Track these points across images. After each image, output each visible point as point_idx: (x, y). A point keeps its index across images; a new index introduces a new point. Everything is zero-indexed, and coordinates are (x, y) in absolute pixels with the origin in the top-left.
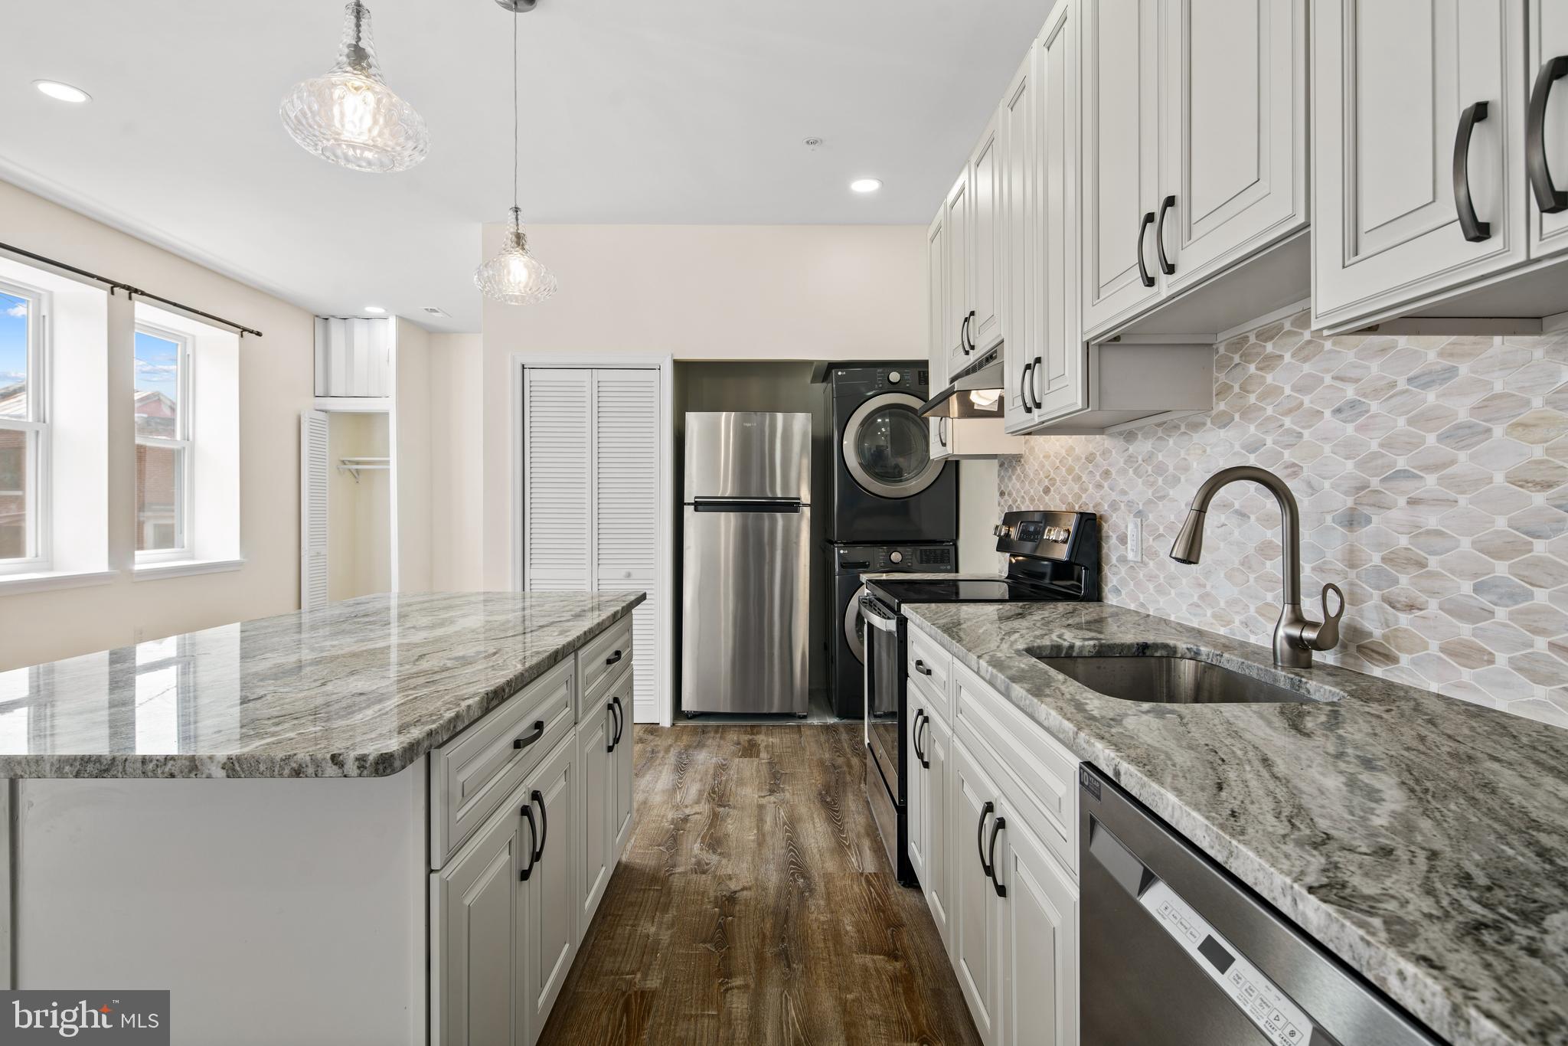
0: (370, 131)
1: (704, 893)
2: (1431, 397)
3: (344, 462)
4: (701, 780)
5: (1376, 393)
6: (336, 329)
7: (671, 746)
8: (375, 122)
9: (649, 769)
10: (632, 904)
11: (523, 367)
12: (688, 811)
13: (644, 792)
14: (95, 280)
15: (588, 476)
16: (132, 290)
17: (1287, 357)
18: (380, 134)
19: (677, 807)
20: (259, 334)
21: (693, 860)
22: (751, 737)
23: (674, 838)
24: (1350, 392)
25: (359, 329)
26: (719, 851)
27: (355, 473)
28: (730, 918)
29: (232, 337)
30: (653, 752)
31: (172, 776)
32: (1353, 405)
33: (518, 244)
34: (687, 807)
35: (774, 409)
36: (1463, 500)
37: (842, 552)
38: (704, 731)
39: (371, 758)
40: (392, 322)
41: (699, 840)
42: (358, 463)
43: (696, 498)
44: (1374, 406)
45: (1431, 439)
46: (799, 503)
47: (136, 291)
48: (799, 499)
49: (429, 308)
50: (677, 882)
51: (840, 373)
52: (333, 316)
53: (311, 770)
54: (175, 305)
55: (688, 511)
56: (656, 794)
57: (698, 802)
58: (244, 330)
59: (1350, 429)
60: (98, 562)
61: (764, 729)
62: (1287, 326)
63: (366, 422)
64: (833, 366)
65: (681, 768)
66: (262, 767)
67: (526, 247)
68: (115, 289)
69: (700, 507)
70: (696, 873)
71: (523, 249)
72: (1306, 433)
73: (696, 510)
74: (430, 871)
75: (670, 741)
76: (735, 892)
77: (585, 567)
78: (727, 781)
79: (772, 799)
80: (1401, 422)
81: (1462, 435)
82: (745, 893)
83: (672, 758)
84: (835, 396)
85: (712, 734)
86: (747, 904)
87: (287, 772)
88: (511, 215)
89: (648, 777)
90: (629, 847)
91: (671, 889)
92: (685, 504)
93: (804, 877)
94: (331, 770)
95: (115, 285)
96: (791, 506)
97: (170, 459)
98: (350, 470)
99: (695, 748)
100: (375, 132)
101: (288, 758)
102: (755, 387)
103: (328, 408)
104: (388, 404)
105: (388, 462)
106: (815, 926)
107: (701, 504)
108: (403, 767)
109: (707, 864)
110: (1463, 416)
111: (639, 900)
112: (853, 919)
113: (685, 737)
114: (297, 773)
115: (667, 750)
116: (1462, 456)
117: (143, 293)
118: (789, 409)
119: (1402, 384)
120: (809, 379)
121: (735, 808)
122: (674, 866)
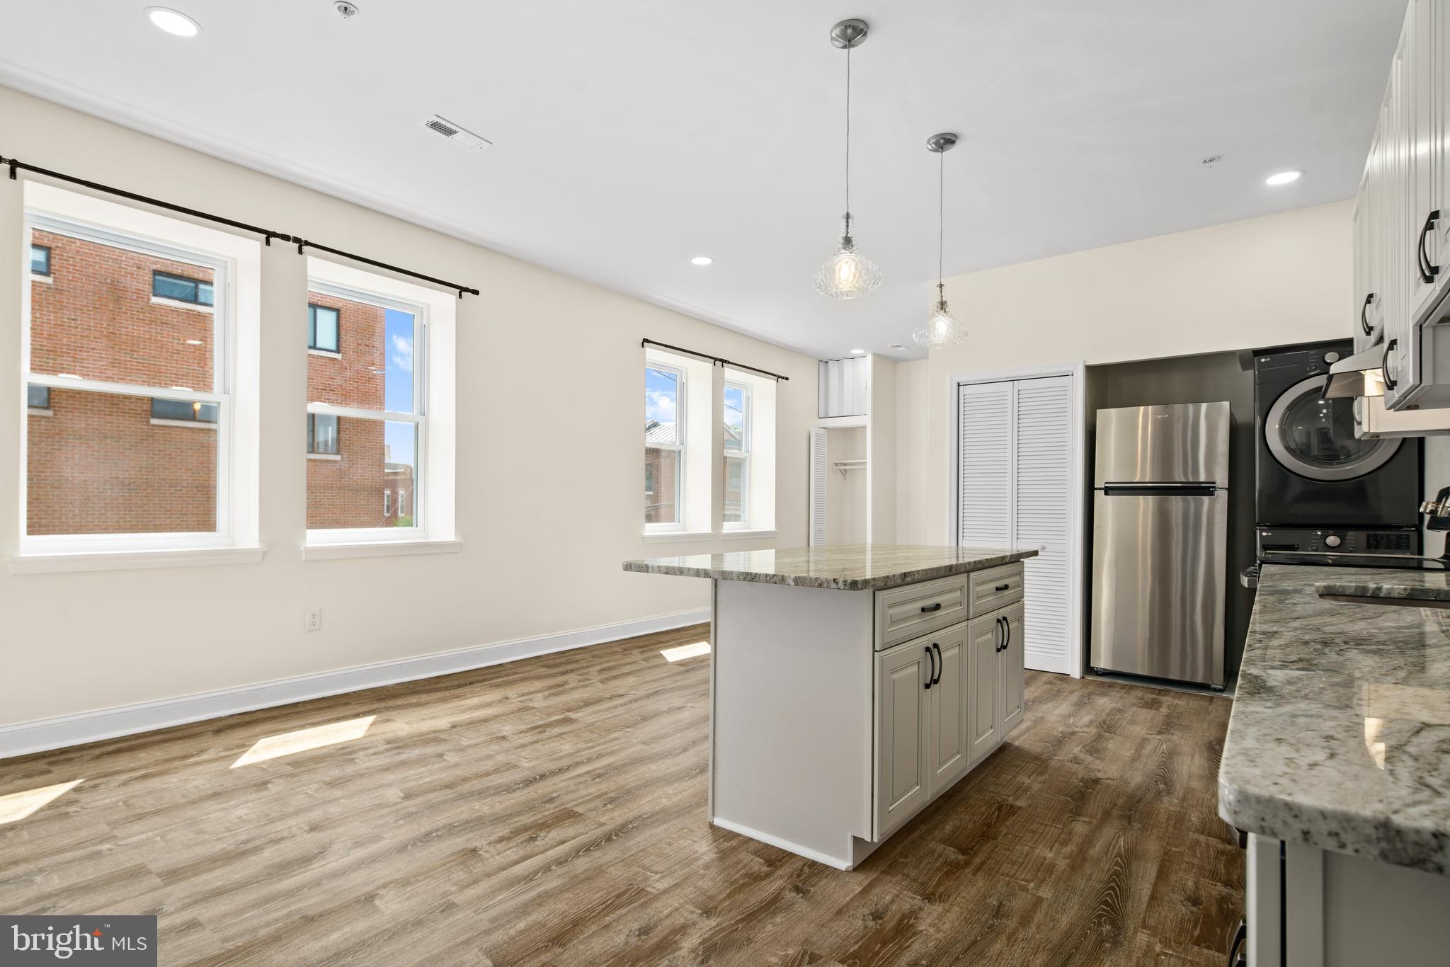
0: (852, 282)
1: (1073, 774)
3: (836, 464)
4: (1096, 715)
6: (833, 367)
7: (1076, 690)
8: (855, 276)
9: (1051, 700)
10: (1016, 766)
11: (959, 385)
12: (1076, 729)
13: (1043, 712)
14: (707, 359)
15: (1009, 467)
16: (723, 361)
18: (857, 282)
19: (1069, 726)
20: (787, 379)
21: (1072, 755)
22: (1156, 697)
23: (1060, 741)
25: (847, 365)
26: (1095, 755)
27: (843, 472)
28: (1090, 790)
29: (772, 382)
30: (1058, 691)
31: (776, 583)
33: (942, 309)
34: (1077, 727)
35: (1198, 400)
37: (1264, 534)
38: (1111, 686)
39: (849, 581)
40: (869, 358)
41: (1081, 746)
42: (845, 465)
43: (1106, 483)
46: (1214, 487)
47: (726, 361)
48: (1214, 483)
49: (894, 345)
50: (1054, 763)
51: (1263, 360)
52: (831, 360)
53: (825, 585)
54: (744, 367)
55: (1099, 496)
56: (1053, 715)
57: (1088, 726)
58: (779, 377)
60: (706, 528)
61: (1172, 694)
63: (850, 434)
64: (1258, 353)
65: (1080, 705)
66: (808, 582)
67: (947, 310)
68: (716, 362)
69: (1110, 492)
70: (1071, 762)
71: (945, 312)
73: (1106, 494)
74: (874, 651)
75: (1075, 687)
76: (1100, 779)
77: (1006, 540)
78: (1119, 719)
79: (1159, 737)
82: (1109, 781)
83: (1075, 697)
84: (1257, 382)
85: (1117, 689)
86: (1108, 786)
87: (816, 585)
88: (938, 289)
89: (1050, 705)
90: (1022, 739)
91: (1048, 765)
92: (1096, 489)
93: (1165, 784)
94: (833, 585)
95: (716, 359)
96: (1206, 490)
97: (739, 465)
98: (840, 470)
99: (1099, 695)
100: (855, 281)
101: (817, 578)
102: (1178, 381)
103: (827, 425)
104: (866, 421)
105: (865, 463)
106: (1162, 811)
107: (1112, 488)
108: (862, 589)
109: (1082, 760)
111: (1023, 766)
112: (1200, 816)
113: (1090, 687)
114: (820, 585)
115: (1072, 692)
117: (729, 362)
118: (1215, 398)
120: (1239, 367)
121: (1120, 735)
122: (1055, 755)
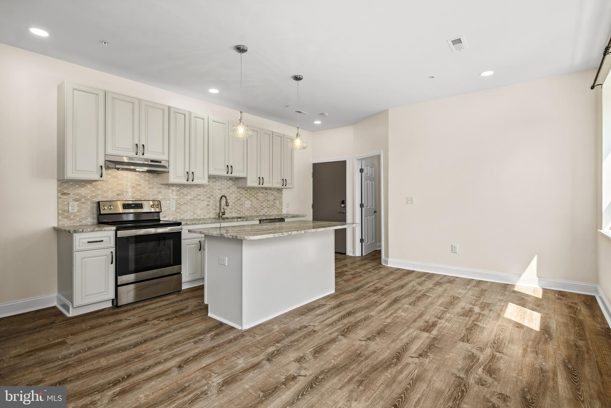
2: (228, 190)
5: (223, 188)
17: (211, 181)
24: (220, 188)
32: (220, 189)
36: (231, 199)
44: (223, 190)
45: (228, 194)
59: (220, 192)
62: (211, 178)
72: (214, 191)
80: (226, 192)
81: (231, 194)
110: (231, 192)
116: (231, 195)
119: (226, 188)
